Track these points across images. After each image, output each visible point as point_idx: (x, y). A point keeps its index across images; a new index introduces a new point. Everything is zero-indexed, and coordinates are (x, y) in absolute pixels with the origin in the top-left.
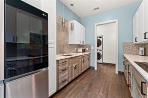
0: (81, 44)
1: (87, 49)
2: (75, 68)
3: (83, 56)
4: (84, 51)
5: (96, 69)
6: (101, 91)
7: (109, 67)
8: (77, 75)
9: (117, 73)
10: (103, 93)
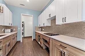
0: (10, 26)
1: (14, 30)
2: (9, 45)
3: (14, 35)
4: (12, 31)
5: (21, 41)
6: (30, 51)
7: (28, 39)
8: (9, 50)
9: (33, 40)
10: (31, 52)
